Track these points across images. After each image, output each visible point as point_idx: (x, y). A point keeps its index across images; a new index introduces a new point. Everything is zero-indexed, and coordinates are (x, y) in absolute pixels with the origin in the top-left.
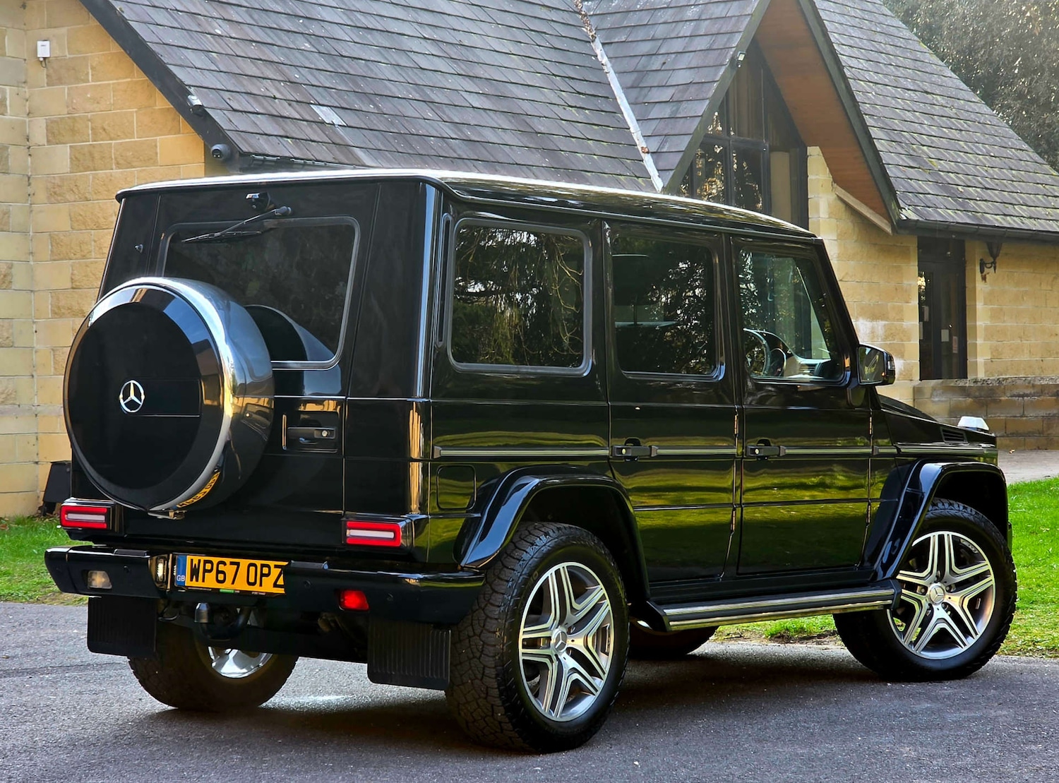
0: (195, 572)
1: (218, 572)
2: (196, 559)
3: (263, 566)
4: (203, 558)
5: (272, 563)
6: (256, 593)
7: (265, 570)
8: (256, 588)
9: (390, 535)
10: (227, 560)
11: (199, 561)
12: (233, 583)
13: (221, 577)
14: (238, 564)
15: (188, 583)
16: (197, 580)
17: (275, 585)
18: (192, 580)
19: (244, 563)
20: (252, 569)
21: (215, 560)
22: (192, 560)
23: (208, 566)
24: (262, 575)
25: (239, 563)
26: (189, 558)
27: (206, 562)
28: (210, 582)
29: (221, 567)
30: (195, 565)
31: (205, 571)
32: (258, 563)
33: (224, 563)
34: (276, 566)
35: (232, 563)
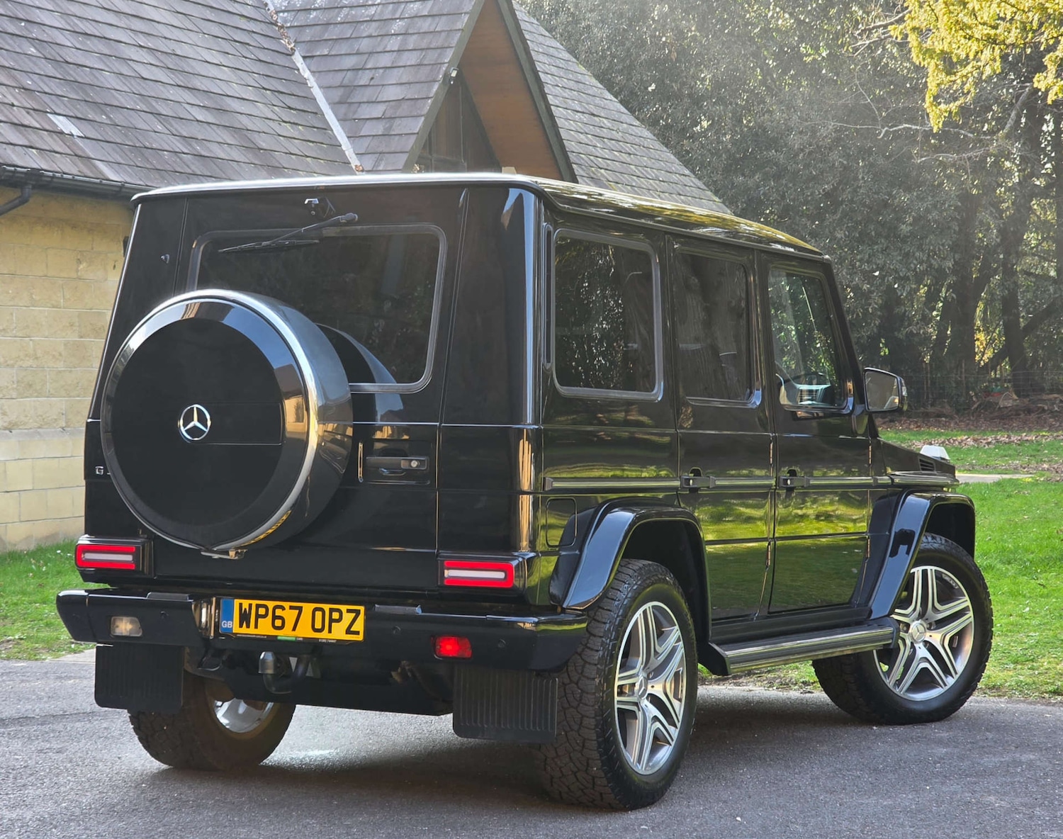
0: (245, 618)
1: (275, 617)
2: (246, 603)
3: (331, 610)
4: (254, 602)
5: (344, 608)
6: (324, 641)
7: (336, 615)
8: (324, 635)
9: (500, 575)
10: (286, 605)
11: (250, 605)
12: (294, 629)
13: (278, 623)
14: (300, 609)
15: (236, 629)
16: (248, 626)
17: (348, 631)
18: (241, 626)
19: (308, 608)
20: (319, 614)
21: (271, 604)
22: (241, 605)
23: (262, 611)
24: (332, 621)
25: (302, 607)
26: (237, 602)
27: (258, 606)
28: (265, 628)
29: (278, 612)
30: (245, 609)
31: (258, 616)
32: (326, 607)
33: (283, 608)
34: (349, 611)
35: (291, 608)
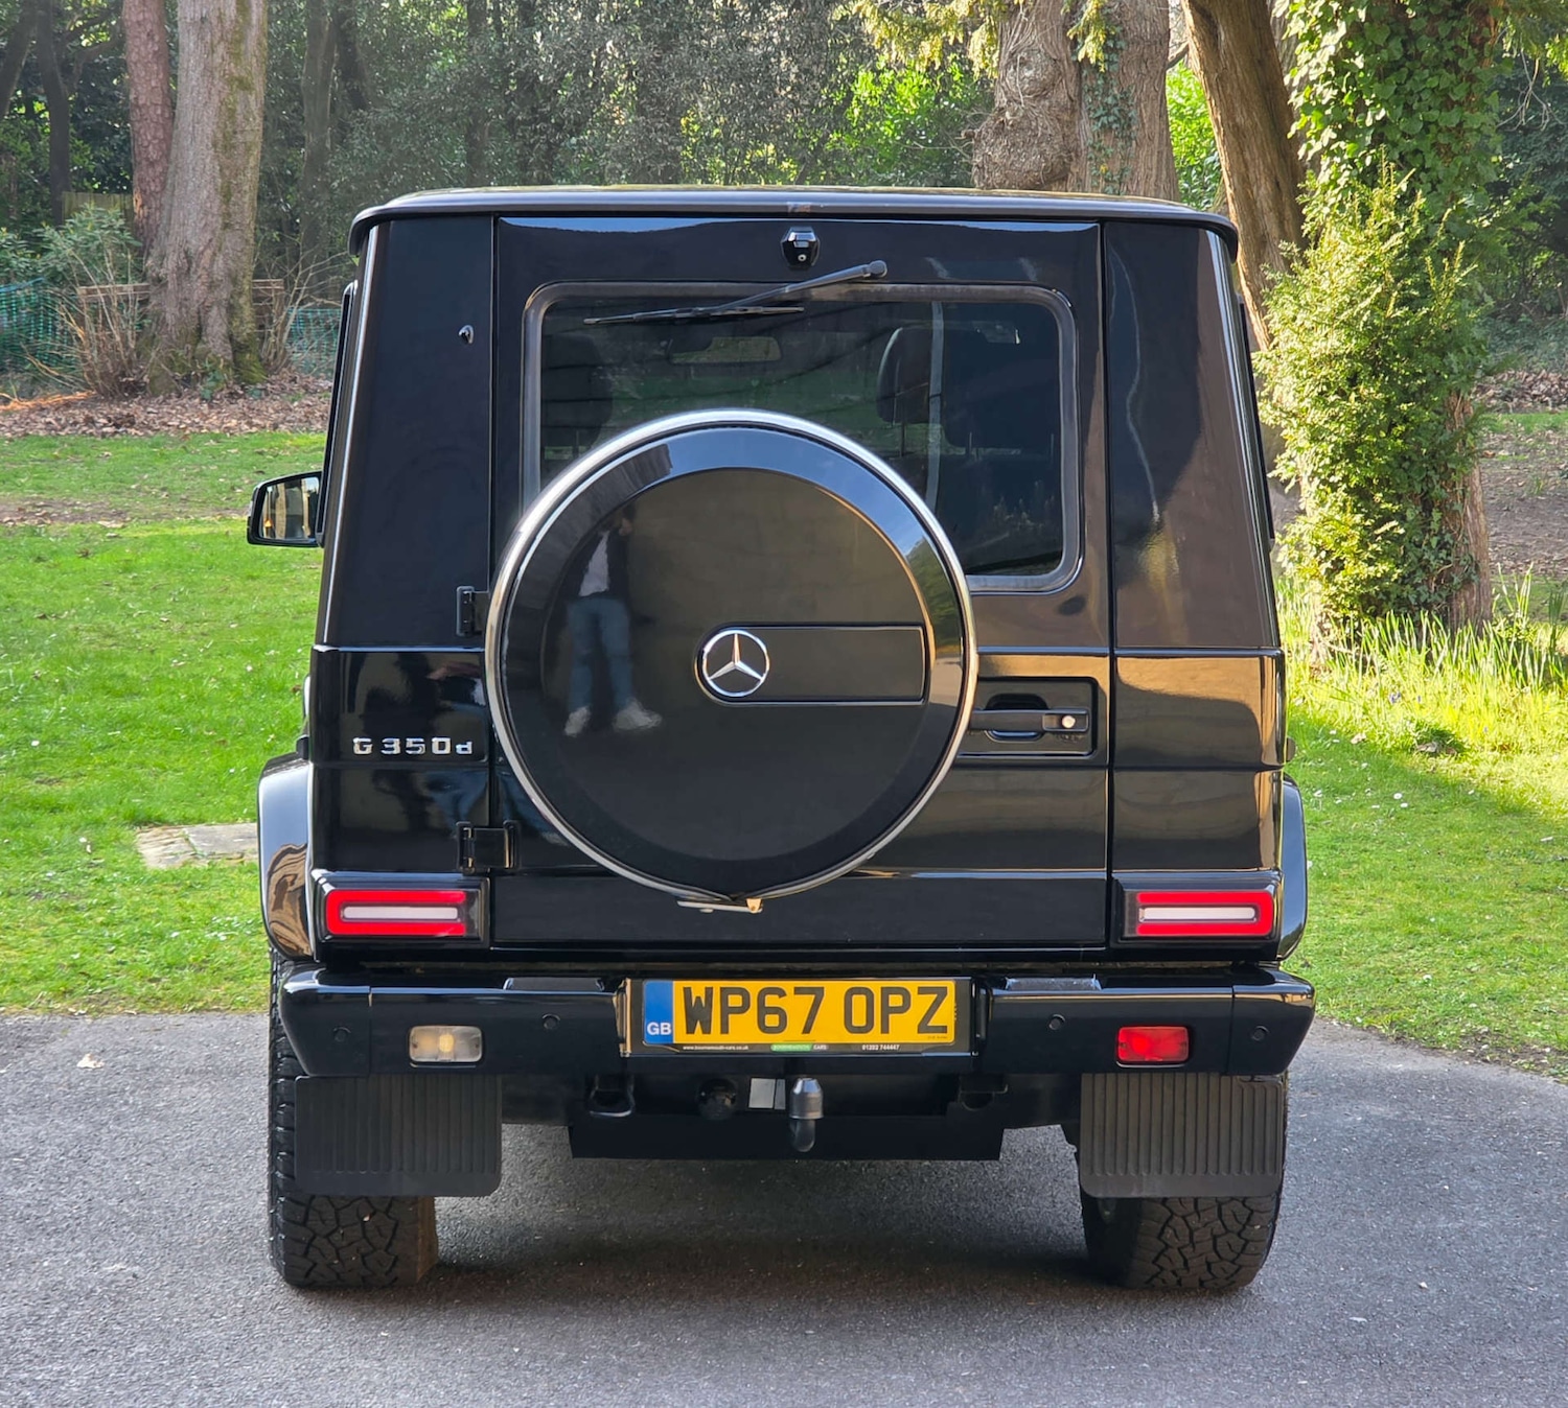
0: (697, 1015)
1: (763, 1010)
2: (698, 987)
3: (886, 992)
4: (717, 985)
5: (912, 985)
6: (872, 1048)
7: (895, 1000)
8: (873, 1040)
9: (1246, 914)
10: (788, 985)
11: (709, 991)
12: (807, 1030)
13: (772, 1020)
14: (818, 994)
15: (681, 1037)
16: (707, 1030)
17: (923, 1027)
18: (690, 1030)
19: (835, 989)
20: (859, 1002)
21: (754, 987)
22: (687, 991)
23: (735, 1001)
24: (887, 1010)
25: (822, 989)
26: (678, 986)
27: (726, 992)
28: (743, 1033)
29: (771, 1001)
30: (698, 998)
31: (726, 1011)
32: (876, 986)
33: (781, 993)
34: (922, 991)
35: (798, 991)
